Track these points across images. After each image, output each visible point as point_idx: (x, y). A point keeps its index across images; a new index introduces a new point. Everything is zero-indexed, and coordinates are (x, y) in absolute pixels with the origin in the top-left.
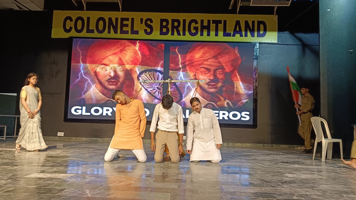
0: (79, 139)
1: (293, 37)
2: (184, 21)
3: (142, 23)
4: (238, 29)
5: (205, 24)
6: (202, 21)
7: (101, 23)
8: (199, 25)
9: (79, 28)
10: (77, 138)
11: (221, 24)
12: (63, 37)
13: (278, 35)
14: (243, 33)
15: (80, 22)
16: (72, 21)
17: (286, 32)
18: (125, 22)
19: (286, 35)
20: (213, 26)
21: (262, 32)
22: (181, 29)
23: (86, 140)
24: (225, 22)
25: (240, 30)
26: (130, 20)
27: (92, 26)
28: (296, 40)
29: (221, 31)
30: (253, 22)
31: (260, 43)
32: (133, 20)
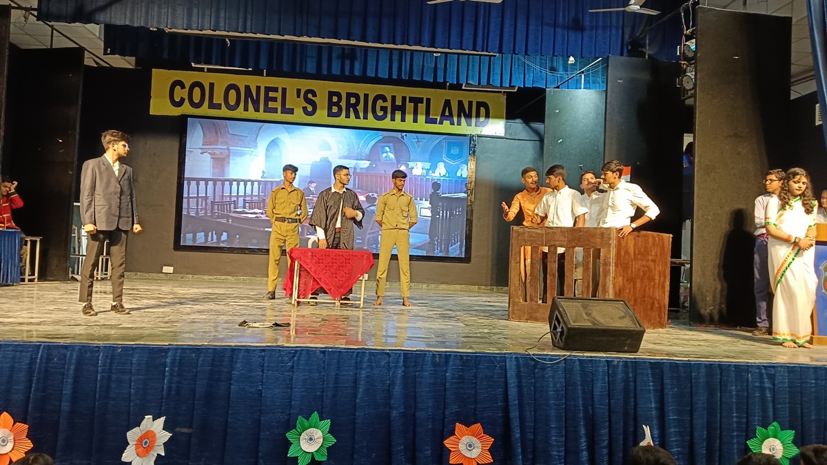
0: (198, 278)
1: (527, 127)
2: (366, 96)
3: (298, 97)
4: (447, 114)
5: (399, 103)
6: (394, 98)
7: (233, 93)
8: (388, 104)
9: (196, 99)
10: (195, 276)
11: (423, 103)
12: (170, 115)
13: (506, 125)
14: (455, 119)
15: (197, 91)
16: (185, 88)
17: (518, 121)
18: (271, 94)
19: (518, 125)
20: (410, 106)
21: (482, 119)
22: (360, 108)
23: (210, 279)
24: (428, 100)
25: (451, 115)
26: (280, 90)
27: (219, 99)
28: (532, 133)
29: (422, 114)
30: (470, 103)
31: (479, 136)
32: (284, 90)
